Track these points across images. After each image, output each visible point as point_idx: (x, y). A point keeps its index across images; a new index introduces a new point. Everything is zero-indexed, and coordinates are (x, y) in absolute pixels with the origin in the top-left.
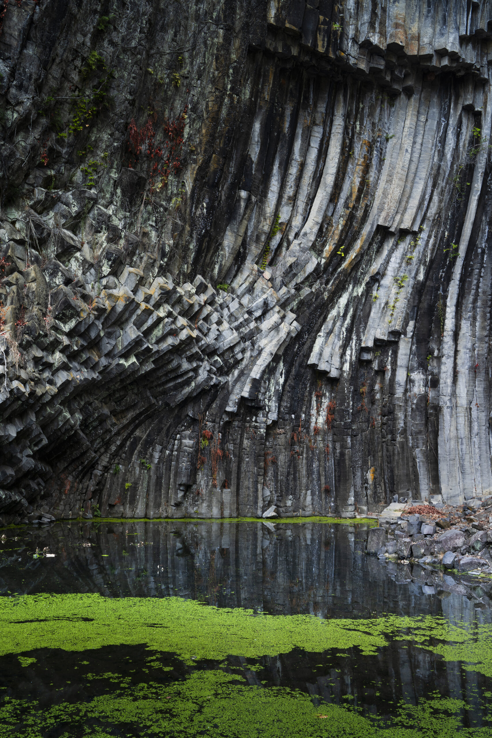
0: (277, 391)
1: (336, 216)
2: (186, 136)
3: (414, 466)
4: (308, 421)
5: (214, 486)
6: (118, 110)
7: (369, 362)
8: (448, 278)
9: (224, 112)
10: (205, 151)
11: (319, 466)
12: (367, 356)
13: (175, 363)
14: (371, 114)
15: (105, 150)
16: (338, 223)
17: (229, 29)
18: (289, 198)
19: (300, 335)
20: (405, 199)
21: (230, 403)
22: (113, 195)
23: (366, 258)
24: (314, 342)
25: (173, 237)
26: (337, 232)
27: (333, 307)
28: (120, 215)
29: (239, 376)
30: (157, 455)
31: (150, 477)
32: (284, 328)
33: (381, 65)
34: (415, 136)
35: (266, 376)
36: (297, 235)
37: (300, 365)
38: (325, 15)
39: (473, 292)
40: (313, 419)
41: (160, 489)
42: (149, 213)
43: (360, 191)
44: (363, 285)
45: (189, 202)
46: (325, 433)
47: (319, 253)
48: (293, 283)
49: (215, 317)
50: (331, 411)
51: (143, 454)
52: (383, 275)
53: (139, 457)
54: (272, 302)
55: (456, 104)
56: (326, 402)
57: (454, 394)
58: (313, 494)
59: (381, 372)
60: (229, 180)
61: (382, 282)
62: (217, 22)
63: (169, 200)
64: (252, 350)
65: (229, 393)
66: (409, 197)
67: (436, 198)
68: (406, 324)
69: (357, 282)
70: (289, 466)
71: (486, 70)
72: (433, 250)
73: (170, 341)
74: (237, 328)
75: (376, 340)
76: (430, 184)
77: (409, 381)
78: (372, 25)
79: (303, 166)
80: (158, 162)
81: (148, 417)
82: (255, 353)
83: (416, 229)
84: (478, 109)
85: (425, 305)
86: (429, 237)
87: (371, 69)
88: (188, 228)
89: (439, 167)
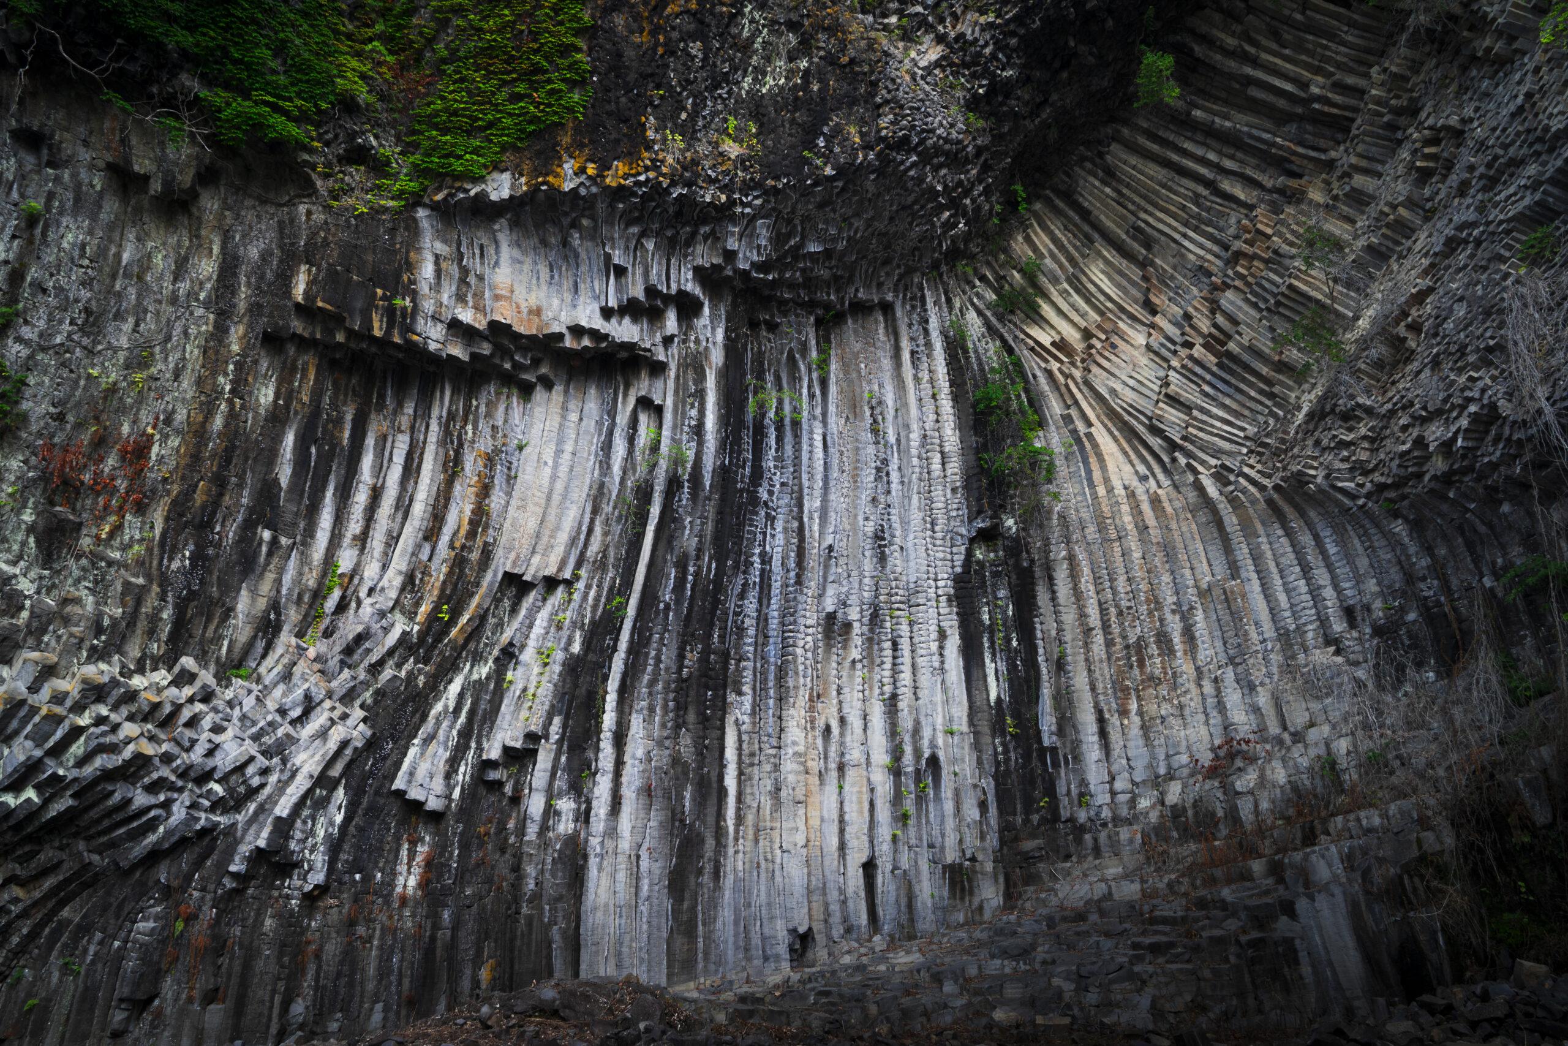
0: (328, 836)
1: (437, 560)
2: (154, 458)
3: (549, 957)
4: (390, 883)
5: (190, 1000)
6: (34, 428)
7: (500, 784)
8: (615, 649)
9: (218, 422)
10: (183, 478)
11: (402, 961)
12: (494, 775)
13: (117, 797)
14: (489, 415)
15: (14, 484)
16: (439, 571)
17: (224, 316)
18: (355, 538)
19: (371, 744)
20: (546, 532)
21: (237, 859)
22: (24, 544)
23: (492, 621)
24: (405, 754)
25: (123, 604)
26: (438, 584)
27: (437, 699)
28: (32, 575)
29: (256, 814)
30: (92, 949)
31: (77, 987)
32: (337, 735)
33: (486, 349)
34: (560, 441)
35: (306, 813)
36: (371, 591)
37: (377, 793)
38: (383, 288)
39: (649, 669)
40: (401, 881)
41: (92, 1010)
42: (84, 569)
43: (474, 523)
44: (490, 663)
45: (156, 551)
46: (417, 903)
47: (411, 615)
48: (366, 663)
49: (207, 723)
50: (429, 864)
51: (71, 949)
52: (523, 646)
53: (61, 954)
54: (319, 693)
55: (625, 395)
56: (422, 849)
57: (612, 832)
58: (386, 1010)
59: (516, 800)
60: (240, 518)
61: (522, 658)
62: (206, 305)
63: (124, 548)
64: (282, 771)
65: (237, 842)
66: (558, 528)
67: (598, 530)
68: (548, 722)
69: (477, 658)
70: (342, 962)
71: (661, 349)
72: (595, 607)
73: (99, 762)
74: (256, 738)
75: (507, 750)
76: (588, 509)
77: (550, 811)
78: (461, 298)
79: (377, 491)
80: (112, 495)
81: (86, 885)
82: (285, 777)
83: (567, 575)
84: (658, 402)
85: (582, 691)
86: (588, 587)
87: (473, 356)
88: (155, 588)
89: (602, 485)
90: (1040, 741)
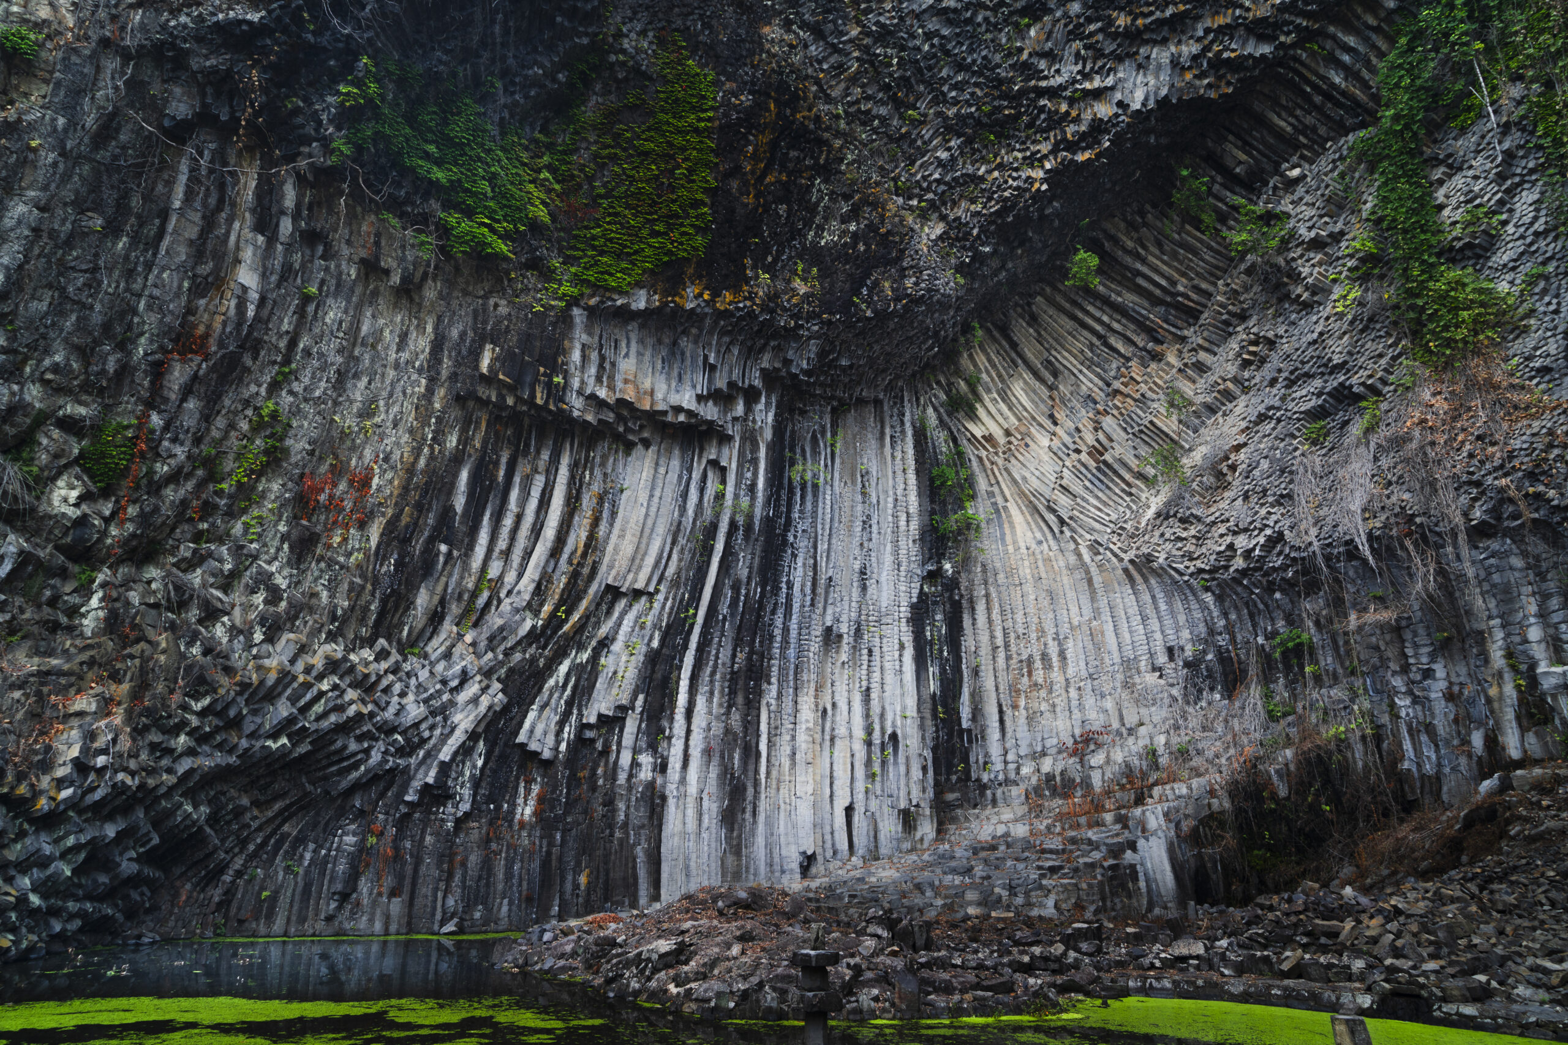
0: (472, 776)
1: (558, 573)
2: (374, 487)
3: (634, 868)
4: (512, 812)
5: (380, 894)
6: (293, 460)
7: (593, 741)
8: (685, 647)
9: (422, 462)
10: (396, 504)
11: (522, 868)
12: (589, 734)
13: (339, 744)
14: (603, 464)
15: (274, 501)
16: (559, 581)
17: (433, 381)
18: (501, 552)
19: (506, 709)
20: (639, 556)
21: (411, 791)
22: (279, 549)
23: (593, 619)
24: (525, 716)
25: (349, 599)
26: (558, 591)
27: (551, 676)
28: (285, 572)
29: (425, 758)
30: (308, 856)
31: (296, 883)
32: (485, 701)
33: (610, 417)
34: (653, 489)
35: (459, 758)
36: (509, 593)
37: (506, 745)
38: (545, 367)
39: (711, 663)
40: (519, 810)
41: (308, 900)
42: (322, 571)
43: (587, 546)
44: (589, 651)
45: (372, 558)
46: (532, 827)
47: (536, 613)
48: (502, 647)
49: (397, 688)
50: (541, 799)
51: (290, 854)
52: (614, 640)
53: (284, 858)
54: (472, 670)
55: (700, 457)
56: (536, 789)
57: (683, 781)
58: (510, 904)
59: (606, 752)
60: (426, 534)
61: (612, 648)
62: (420, 371)
63: (349, 555)
64: (443, 727)
65: (411, 779)
66: (645, 554)
67: (675, 557)
68: (634, 698)
69: (581, 647)
70: (482, 869)
71: (730, 425)
72: (670, 614)
73: (333, 718)
74: (426, 701)
75: (600, 716)
76: (669, 541)
77: (635, 764)
78: (599, 379)
79: (519, 518)
80: (339, 513)
81: (302, 808)
82: (446, 731)
83: (651, 589)
84: (723, 464)
85: (658, 675)
86: (666, 599)
87: (600, 421)
88: (369, 587)
89: (680, 523)
90: (960, 724)
